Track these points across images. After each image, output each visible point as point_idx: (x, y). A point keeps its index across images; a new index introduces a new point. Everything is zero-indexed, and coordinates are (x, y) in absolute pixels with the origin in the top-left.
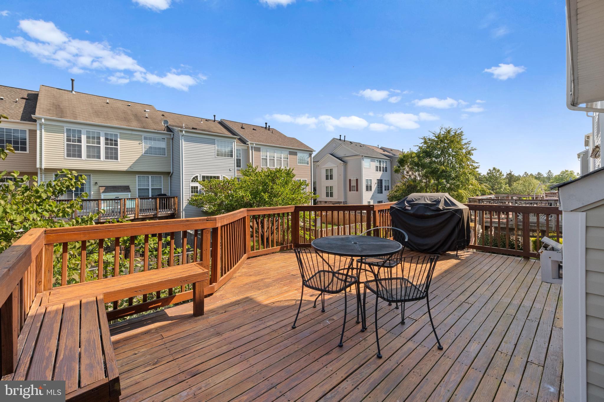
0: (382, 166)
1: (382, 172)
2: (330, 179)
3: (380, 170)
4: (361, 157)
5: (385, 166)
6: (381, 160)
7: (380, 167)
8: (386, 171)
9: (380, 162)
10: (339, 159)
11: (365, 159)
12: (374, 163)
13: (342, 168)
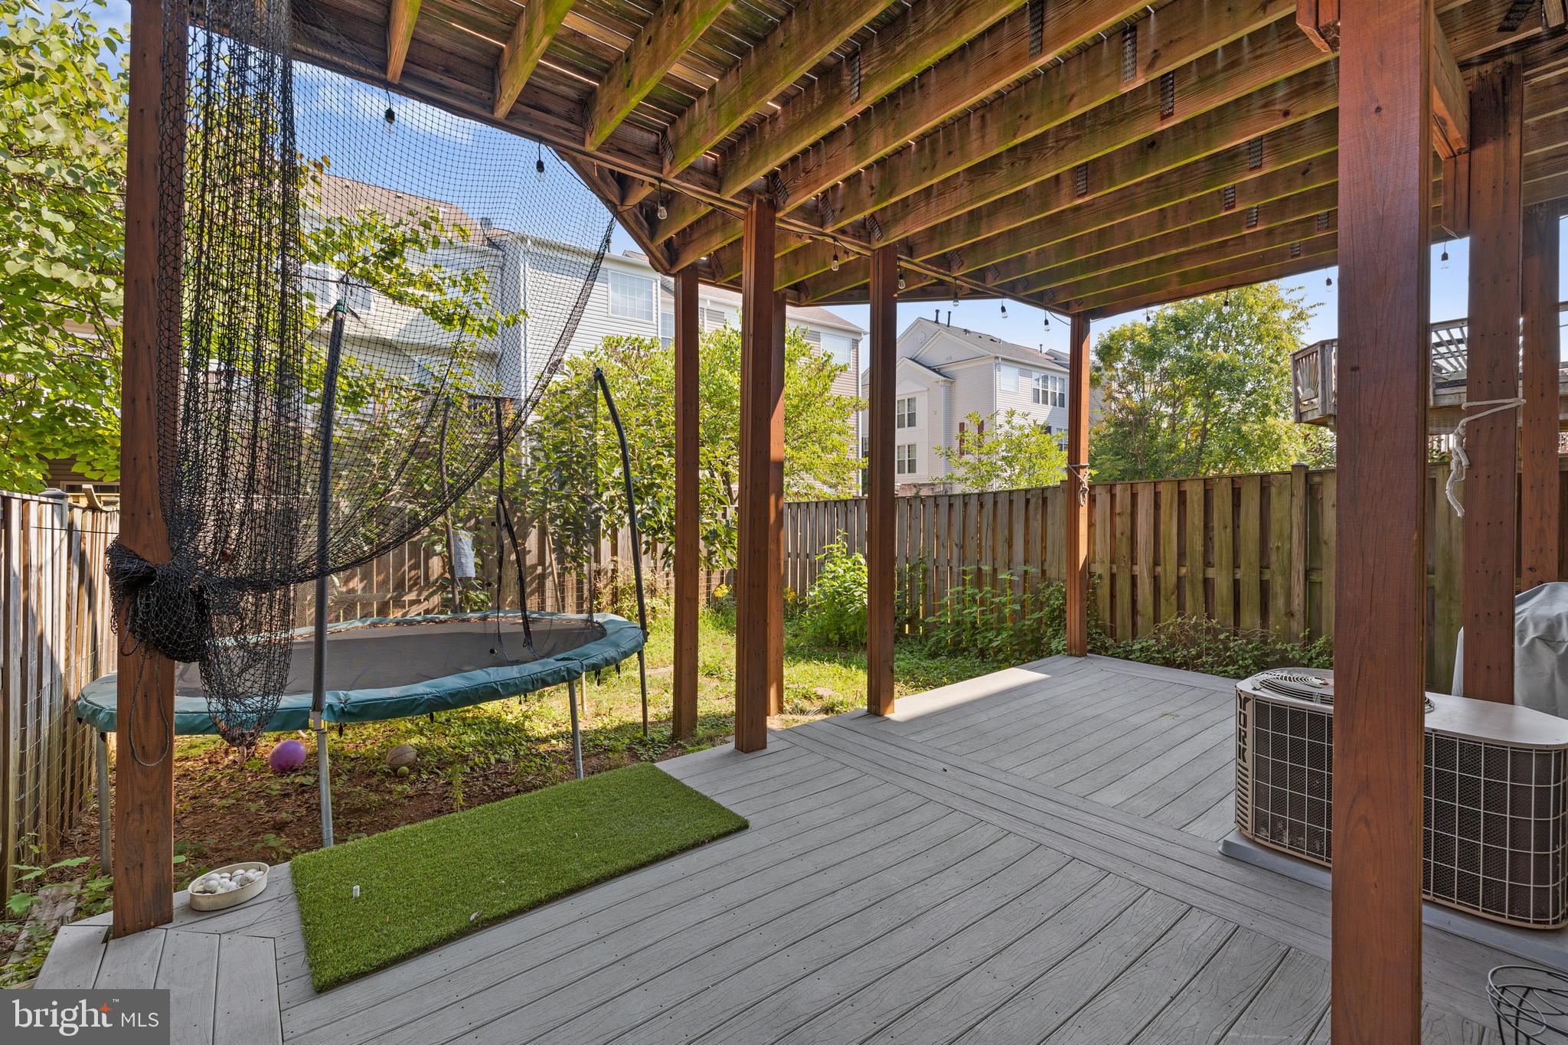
0: (1050, 390)
1: (1050, 406)
2: (909, 425)
3: (1045, 402)
4: (993, 361)
5: (1058, 392)
6: (1050, 374)
7: (1045, 393)
8: (1062, 405)
9: (1045, 378)
10: (934, 370)
11: (1003, 368)
12: (1028, 380)
13: (941, 392)
